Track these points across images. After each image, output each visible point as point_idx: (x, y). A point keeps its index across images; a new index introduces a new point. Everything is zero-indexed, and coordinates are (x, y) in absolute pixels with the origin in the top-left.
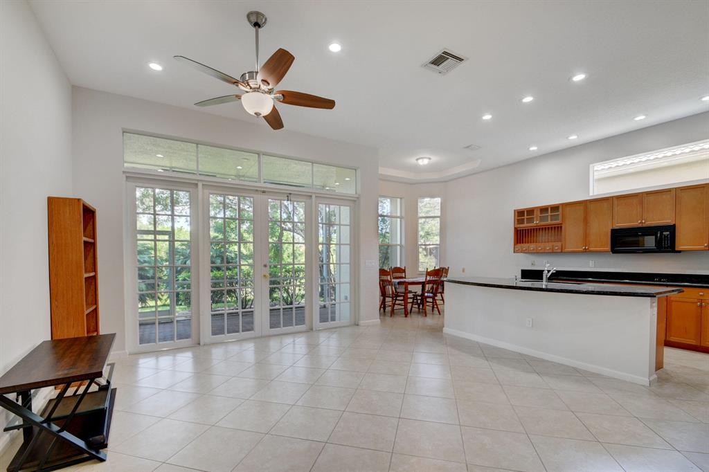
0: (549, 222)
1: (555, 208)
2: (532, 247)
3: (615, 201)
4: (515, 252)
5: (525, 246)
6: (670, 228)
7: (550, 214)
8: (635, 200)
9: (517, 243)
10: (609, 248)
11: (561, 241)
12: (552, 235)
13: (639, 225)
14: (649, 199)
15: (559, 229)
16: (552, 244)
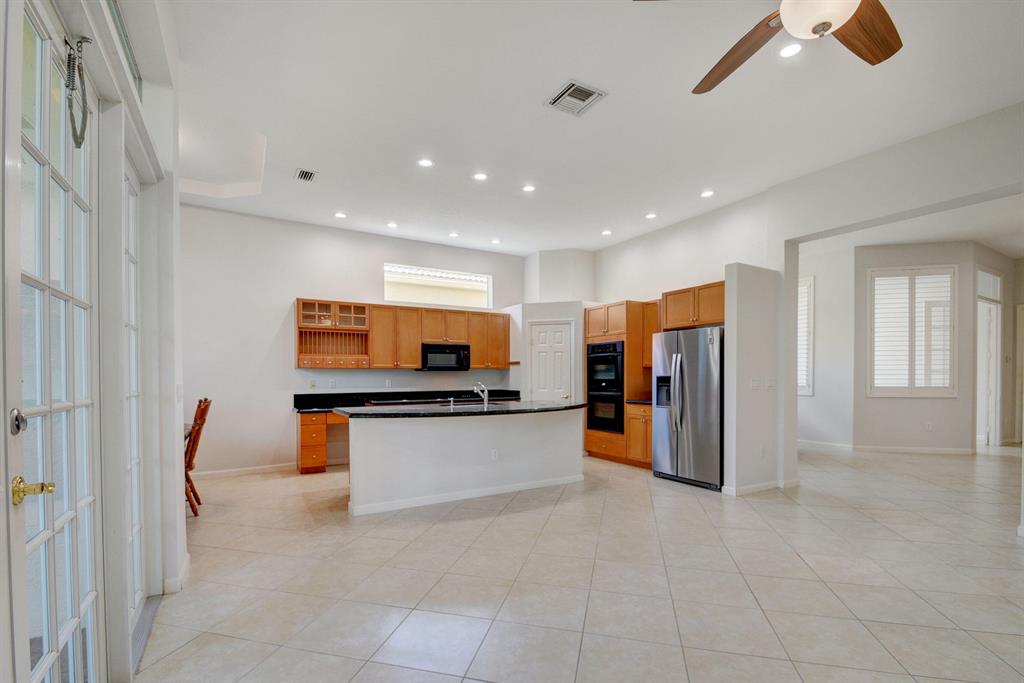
0: (353, 326)
1: (360, 309)
2: (329, 359)
3: (424, 313)
4: (299, 367)
5: (318, 357)
6: (467, 348)
7: (353, 315)
8: (440, 316)
9: (301, 352)
10: (419, 365)
11: (366, 353)
12: (355, 345)
13: (445, 343)
14: (450, 317)
15: (364, 337)
16: (356, 357)
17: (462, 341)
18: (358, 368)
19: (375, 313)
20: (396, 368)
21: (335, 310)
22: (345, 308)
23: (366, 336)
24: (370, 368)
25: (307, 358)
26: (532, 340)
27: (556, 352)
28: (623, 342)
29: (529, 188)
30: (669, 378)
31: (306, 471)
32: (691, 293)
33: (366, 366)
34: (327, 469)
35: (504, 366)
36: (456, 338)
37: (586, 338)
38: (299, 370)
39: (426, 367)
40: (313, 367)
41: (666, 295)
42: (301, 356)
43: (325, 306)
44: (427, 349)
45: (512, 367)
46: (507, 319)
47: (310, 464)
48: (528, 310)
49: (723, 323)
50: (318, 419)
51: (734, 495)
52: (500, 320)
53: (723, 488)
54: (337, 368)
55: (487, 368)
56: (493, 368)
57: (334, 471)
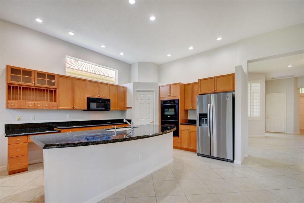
0: (46, 86)
1: (51, 76)
2: (30, 103)
3: (88, 82)
4: (7, 107)
5: (22, 103)
6: (109, 100)
7: (46, 79)
8: (96, 85)
9: (9, 98)
10: (86, 108)
11: (55, 101)
12: (48, 96)
13: (98, 98)
14: (101, 86)
15: (54, 92)
16: (49, 103)
17: (106, 97)
18: (50, 109)
19: (61, 79)
20: (73, 109)
21: (34, 76)
22: (41, 75)
23: (55, 91)
24: (57, 109)
25: (14, 103)
26: (137, 98)
27: (147, 103)
28: (178, 99)
29: (152, 18)
30: (207, 114)
31: (12, 173)
32: (213, 80)
33: (55, 108)
34: (29, 169)
35: (124, 109)
36: (104, 95)
37: (160, 98)
38: (7, 109)
39: (89, 109)
40: (19, 108)
41: (200, 80)
42: (10, 101)
43: (28, 73)
44: (90, 100)
45: (127, 110)
46: (125, 89)
47: (16, 167)
48: (135, 85)
49: (234, 91)
50: (21, 140)
51: (241, 164)
52: (122, 89)
53: (234, 161)
54: (35, 109)
55: (117, 110)
56: (119, 110)
57: (34, 169)
